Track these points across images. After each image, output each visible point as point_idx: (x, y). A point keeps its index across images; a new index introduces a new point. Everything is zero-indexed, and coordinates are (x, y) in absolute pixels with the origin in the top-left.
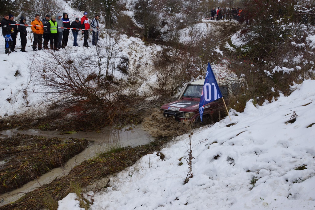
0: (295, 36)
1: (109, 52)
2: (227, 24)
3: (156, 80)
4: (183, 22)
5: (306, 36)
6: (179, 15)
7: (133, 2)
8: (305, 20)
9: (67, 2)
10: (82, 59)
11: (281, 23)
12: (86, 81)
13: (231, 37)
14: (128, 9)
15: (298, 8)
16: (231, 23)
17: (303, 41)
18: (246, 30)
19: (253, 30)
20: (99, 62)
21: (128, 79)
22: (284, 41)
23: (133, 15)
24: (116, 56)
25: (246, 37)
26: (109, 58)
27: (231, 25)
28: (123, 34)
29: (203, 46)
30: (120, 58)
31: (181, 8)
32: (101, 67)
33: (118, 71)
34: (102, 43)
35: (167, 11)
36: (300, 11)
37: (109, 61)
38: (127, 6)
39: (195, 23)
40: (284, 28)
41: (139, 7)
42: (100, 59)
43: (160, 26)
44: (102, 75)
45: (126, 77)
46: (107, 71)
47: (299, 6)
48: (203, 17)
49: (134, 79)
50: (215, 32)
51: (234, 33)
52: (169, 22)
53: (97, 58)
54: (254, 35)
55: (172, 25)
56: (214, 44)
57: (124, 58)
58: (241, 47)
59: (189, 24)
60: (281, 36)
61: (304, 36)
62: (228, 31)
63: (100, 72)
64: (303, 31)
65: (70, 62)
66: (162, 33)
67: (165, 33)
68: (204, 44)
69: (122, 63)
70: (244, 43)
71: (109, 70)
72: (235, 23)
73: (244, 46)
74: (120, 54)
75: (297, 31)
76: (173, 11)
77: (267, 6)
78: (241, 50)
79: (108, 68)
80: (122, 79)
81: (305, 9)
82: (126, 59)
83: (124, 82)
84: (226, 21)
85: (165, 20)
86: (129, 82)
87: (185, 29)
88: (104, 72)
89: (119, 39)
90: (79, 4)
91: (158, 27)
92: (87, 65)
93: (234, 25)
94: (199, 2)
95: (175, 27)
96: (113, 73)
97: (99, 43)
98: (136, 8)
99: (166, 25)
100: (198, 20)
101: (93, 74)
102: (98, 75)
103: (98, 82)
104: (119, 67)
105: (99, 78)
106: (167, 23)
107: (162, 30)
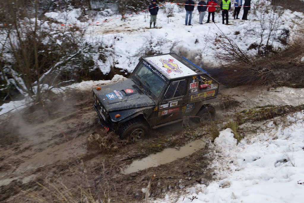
1: (272, 24)
12: (248, 49)
20: (262, 33)
24: (278, 28)
28: (286, 9)
30: (282, 30)
32: (263, 37)
33: (278, 41)
34: (267, 17)
37: (271, 32)
42: (263, 30)
44: (263, 45)
45: (285, 47)
46: (268, 41)
53: (260, 30)
63: (261, 42)
79: (269, 39)
82: (287, 31)
88: (265, 43)
89: (283, 13)
97: (264, 17)
101: (255, 43)
102: (259, 44)
103: (259, 51)
104: (279, 38)
105: (260, 47)
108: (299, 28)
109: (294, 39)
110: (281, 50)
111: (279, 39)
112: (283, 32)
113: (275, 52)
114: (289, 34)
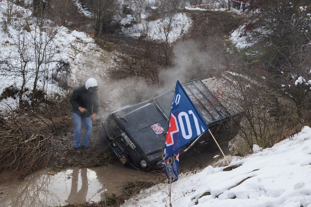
1: (40, 53)
4: (157, 9)
13: (230, 34)
16: (231, 13)
18: (253, 24)
19: (262, 25)
20: (23, 68)
24: (50, 60)
25: (253, 36)
26: (40, 63)
27: (229, 16)
28: (60, 26)
30: (57, 63)
32: (26, 76)
37: (39, 67)
39: (175, 11)
42: (24, 63)
43: (120, 14)
44: (27, 90)
46: (35, 83)
48: (188, 3)
51: (235, 30)
52: (134, 9)
53: (19, 62)
54: (264, 32)
55: (139, 14)
57: (64, 62)
58: (245, 50)
63: (24, 84)
66: (123, 25)
67: (127, 26)
69: (59, 70)
70: (250, 45)
71: (38, 81)
72: (236, 14)
78: (245, 55)
79: (36, 79)
82: (66, 64)
85: (127, 6)
87: (159, 21)
89: (56, 32)
91: (117, 17)
92: (4, 73)
93: (234, 16)
95: (143, 16)
96: (45, 87)
97: (24, 38)
99: (129, 14)
100: (180, 7)
101: (12, 86)
102: (21, 88)
103: (21, 101)
104: (54, 77)
105: (22, 94)
106: (131, 10)
107: (124, 22)
108: (84, 59)
109: (79, 78)
110: (59, 99)
111: (55, 80)
112: (59, 66)
113: (50, 103)
114: (70, 70)
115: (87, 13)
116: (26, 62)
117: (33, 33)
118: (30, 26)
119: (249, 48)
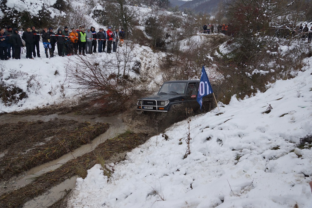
0: (269, 46)
2: (216, 37)
3: (161, 79)
4: (183, 35)
5: (278, 46)
6: (179, 30)
7: (145, 19)
8: (278, 34)
9: (94, 19)
10: (105, 63)
11: (258, 36)
12: (108, 79)
13: (219, 46)
14: (140, 25)
15: (272, 24)
16: (220, 36)
17: (276, 50)
18: (231, 41)
19: (236, 42)
20: (118, 65)
21: (140, 78)
22: (260, 50)
23: (144, 29)
24: (131, 60)
25: (231, 47)
26: (126, 62)
27: (219, 37)
28: (136, 44)
29: (198, 53)
30: (134, 62)
31: (181, 24)
32: (120, 69)
33: (133, 71)
34: (121, 50)
35: (170, 26)
36: (273, 27)
37: (126, 64)
38: (140, 22)
39: (192, 35)
40: (261, 40)
41: (149, 23)
43: (165, 37)
44: (120, 75)
45: (139, 77)
46: (124, 72)
47: (273, 23)
48: (198, 31)
49: (145, 78)
50: (207, 42)
51: (221, 44)
52: (171, 35)
53: (116, 62)
54: (238, 45)
55: (174, 37)
56: (206, 52)
57: (137, 62)
58: (226, 54)
59: (187, 36)
60: (258, 46)
61: (276, 46)
62: (217, 42)
63: (119, 72)
64: (276, 42)
65: (97, 64)
66: (166, 43)
67: (168, 43)
68: (199, 52)
69: (135, 65)
70: (229, 52)
71: (126, 71)
72: (222, 36)
73: (229, 54)
74: (134, 59)
75: (271, 42)
76: (174, 26)
77: (248, 23)
78: (227, 57)
79: (125, 69)
80: (135, 78)
81: (278, 25)
82: (139, 63)
83: (137, 81)
84: (215, 34)
85: (168, 33)
86: (141, 80)
87: (184, 40)
88: (122, 73)
89: (134, 47)
90: (103, 20)
91: (163, 39)
92: (109, 67)
93: (221, 37)
94: (194, 19)
95: (176, 38)
96: (129, 73)
97: (118, 50)
98: (146, 24)
99: (169, 37)
100: (194, 34)
101: (113, 73)
104: (133, 69)
105: (118, 77)
106: (170, 35)
107: (166, 41)
115: (149, 37)
116: (120, 62)
117: (123, 47)
118: (122, 44)
119: (229, 53)
